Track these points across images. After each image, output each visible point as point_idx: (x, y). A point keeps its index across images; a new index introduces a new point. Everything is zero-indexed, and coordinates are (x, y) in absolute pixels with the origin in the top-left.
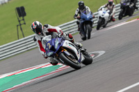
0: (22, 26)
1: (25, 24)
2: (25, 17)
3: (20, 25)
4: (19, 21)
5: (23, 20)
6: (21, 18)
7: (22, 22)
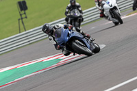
0: (24, 20)
1: (26, 17)
2: (27, 11)
3: (22, 19)
4: (21, 15)
5: (25, 13)
6: (23, 12)
7: (24, 16)
